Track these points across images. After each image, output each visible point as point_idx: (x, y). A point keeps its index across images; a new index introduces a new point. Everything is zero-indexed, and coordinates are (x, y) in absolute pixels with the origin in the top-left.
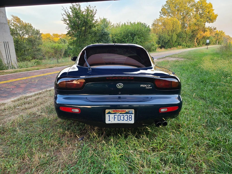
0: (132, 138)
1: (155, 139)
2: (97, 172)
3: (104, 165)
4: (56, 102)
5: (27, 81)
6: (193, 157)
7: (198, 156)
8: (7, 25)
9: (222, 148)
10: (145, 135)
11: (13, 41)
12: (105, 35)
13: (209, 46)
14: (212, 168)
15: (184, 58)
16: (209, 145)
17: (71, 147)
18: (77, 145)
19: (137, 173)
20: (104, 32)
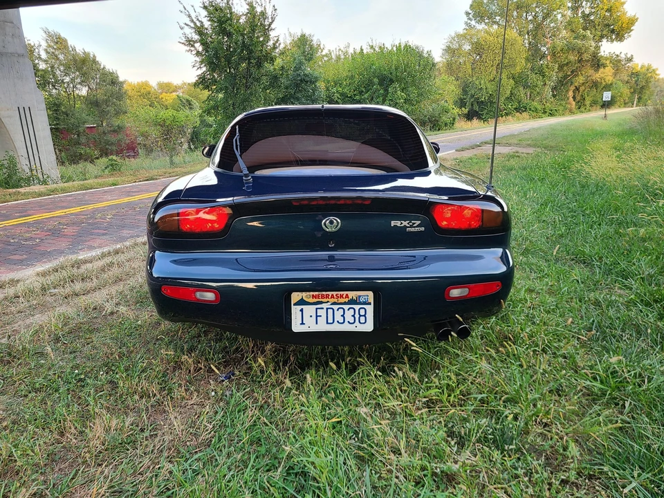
0: (368, 375)
1: (435, 377)
2: (267, 467)
3: (286, 448)
4: (151, 272)
5: (83, 217)
6: (544, 427)
7: (558, 423)
8: (27, 60)
9: (629, 400)
10: (408, 365)
11: (44, 106)
12: (307, 82)
13: (610, 112)
14: (597, 456)
15: (535, 146)
16: (593, 392)
17: (197, 399)
18: (213, 393)
19: (380, 470)
20: (305, 75)
